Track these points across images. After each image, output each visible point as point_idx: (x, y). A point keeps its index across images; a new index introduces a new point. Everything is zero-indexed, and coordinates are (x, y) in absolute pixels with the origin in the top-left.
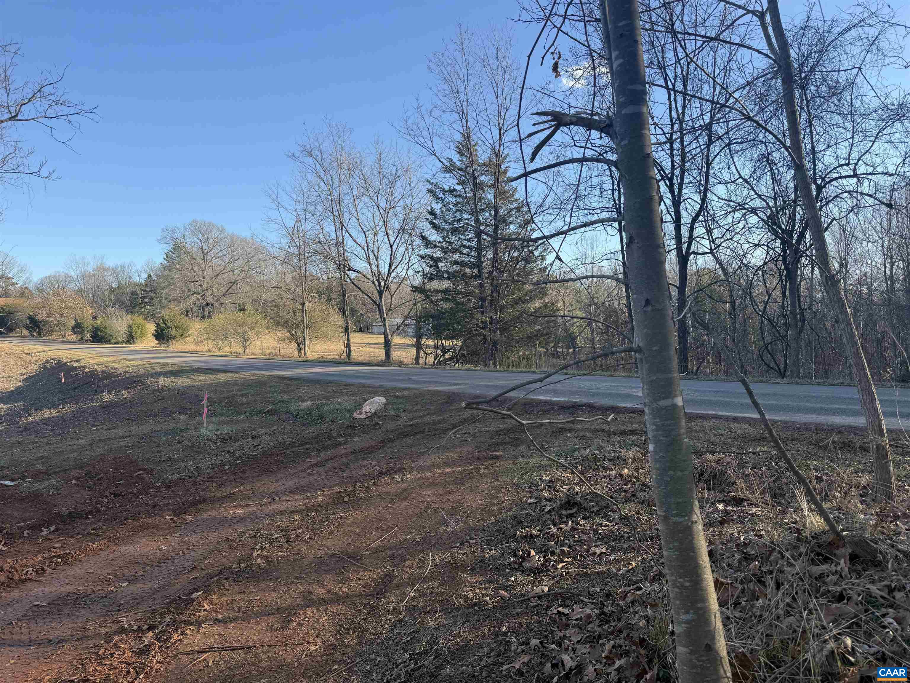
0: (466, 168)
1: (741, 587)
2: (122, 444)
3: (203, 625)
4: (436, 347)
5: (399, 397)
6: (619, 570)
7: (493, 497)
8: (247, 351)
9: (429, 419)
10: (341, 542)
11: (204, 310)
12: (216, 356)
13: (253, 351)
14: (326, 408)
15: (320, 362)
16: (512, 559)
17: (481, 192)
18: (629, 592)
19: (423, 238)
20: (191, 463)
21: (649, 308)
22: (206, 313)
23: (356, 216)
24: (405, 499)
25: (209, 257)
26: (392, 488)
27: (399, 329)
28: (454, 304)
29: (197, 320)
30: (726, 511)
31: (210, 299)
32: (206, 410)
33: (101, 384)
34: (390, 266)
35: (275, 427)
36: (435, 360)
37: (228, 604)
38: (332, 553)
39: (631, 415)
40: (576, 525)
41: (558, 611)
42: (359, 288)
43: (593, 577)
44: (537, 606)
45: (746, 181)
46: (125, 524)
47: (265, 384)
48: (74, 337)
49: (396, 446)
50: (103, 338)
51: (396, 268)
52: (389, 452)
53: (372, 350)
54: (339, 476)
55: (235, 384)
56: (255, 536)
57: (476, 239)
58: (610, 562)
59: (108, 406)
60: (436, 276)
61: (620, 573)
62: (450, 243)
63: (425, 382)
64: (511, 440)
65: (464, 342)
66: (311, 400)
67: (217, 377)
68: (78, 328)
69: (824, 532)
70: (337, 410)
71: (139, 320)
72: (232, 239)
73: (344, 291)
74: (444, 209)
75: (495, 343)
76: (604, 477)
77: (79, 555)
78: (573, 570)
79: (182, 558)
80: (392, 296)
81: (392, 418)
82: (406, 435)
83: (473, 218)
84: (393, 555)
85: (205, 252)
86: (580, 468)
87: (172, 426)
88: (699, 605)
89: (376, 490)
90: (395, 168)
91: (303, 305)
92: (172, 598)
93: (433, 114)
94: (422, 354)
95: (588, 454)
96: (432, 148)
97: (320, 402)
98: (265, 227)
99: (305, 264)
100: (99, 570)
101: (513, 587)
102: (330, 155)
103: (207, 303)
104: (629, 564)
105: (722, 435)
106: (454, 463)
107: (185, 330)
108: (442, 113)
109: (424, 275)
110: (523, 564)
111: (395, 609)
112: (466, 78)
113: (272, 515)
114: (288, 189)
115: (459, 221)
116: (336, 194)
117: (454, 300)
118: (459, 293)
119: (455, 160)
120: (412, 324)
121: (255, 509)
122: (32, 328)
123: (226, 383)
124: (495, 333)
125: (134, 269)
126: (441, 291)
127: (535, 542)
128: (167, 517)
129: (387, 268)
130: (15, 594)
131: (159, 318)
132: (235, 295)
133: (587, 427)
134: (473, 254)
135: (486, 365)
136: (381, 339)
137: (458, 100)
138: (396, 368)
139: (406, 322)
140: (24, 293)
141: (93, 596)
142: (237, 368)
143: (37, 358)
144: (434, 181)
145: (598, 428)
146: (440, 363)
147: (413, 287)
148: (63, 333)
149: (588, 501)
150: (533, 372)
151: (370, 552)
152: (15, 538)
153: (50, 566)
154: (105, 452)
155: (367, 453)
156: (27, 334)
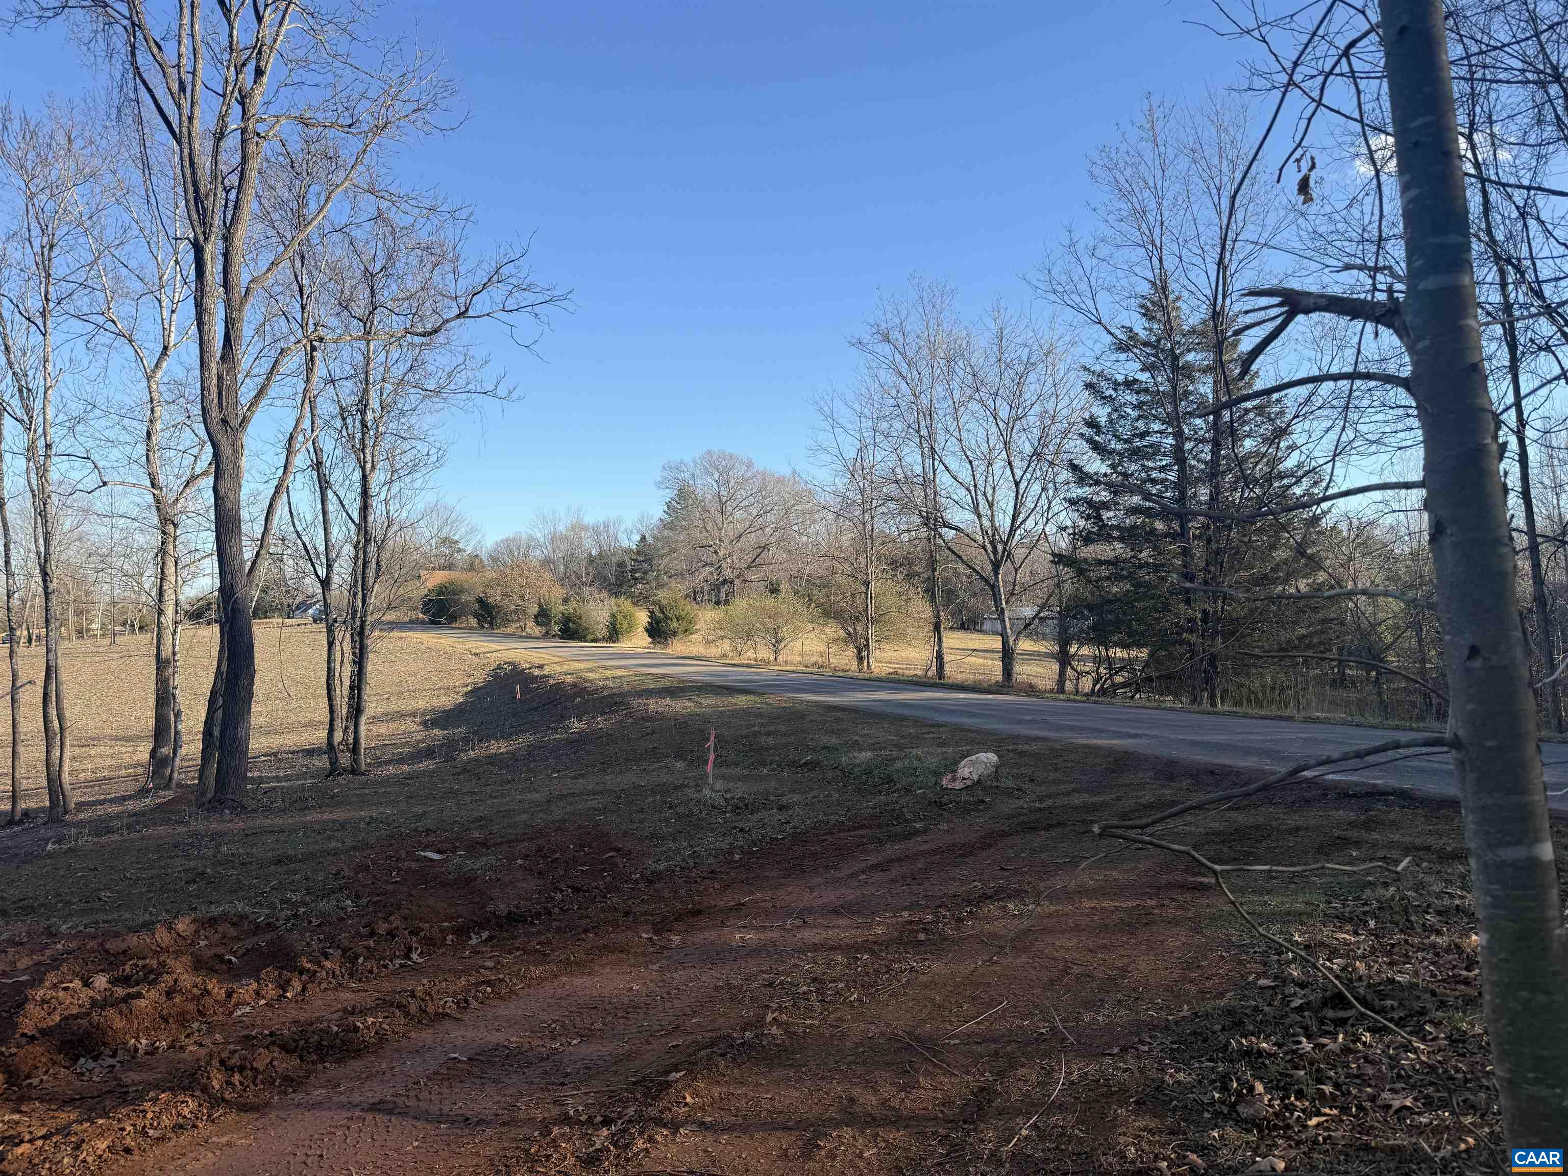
0: (1159, 341)
2: (591, 804)
3: (682, 1130)
4: (1097, 660)
5: (1022, 754)
6: (1438, 1149)
7: (1189, 966)
8: (780, 658)
9: (1077, 799)
10: (909, 1015)
11: (719, 591)
12: (734, 665)
13: (789, 658)
14: (898, 765)
15: (892, 681)
16: (1217, 1095)
17: (1187, 381)
19: (1074, 468)
20: (686, 844)
21: (1476, 664)
22: (722, 596)
23: (957, 435)
24: (1025, 950)
25: (728, 508)
26: (1002, 926)
27: (1027, 628)
28: (1132, 585)
29: (710, 606)
31: (728, 574)
32: (712, 757)
33: (569, 704)
34: (1014, 518)
35: (815, 793)
36: (1094, 686)
37: (721, 1099)
38: (893, 1034)
40: (1354, 1042)
42: (960, 557)
43: (1380, 1155)
46: (583, 940)
47: (803, 716)
48: (537, 631)
49: (1012, 847)
50: (576, 632)
51: (1024, 521)
52: (998, 857)
53: (981, 661)
54: (912, 893)
55: (759, 713)
56: (770, 985)
57: (1176, 467)
58: (1419, 1130)
59: (577, 741)
60: (1099, 535)
61: (1440, 1155)
62: (1125, 475)
63: (1072, 728)
64: (1233, 855)
65: (1151, 655)
66: (874, 750)
67: (733, 700)
68: (542, 616)
70: (915, 769)
71: (626, 605)
72: (764, 479)
73: (934, 561)
74: (1114, 416)
75: (1213, 659)
76: (1424, 948)
77: (515, 984)
78: (1340, 1133)
79: (660, 1008)
80: (1016, 571)
81: (1009, 793)
82: (1032, 828)
83: (1170, 430)
84: (996, 1053)
85: (724, 500)
86: (1372, 924)
87: (664, 778)
89: (973, 928)
90: (1027, 350)
91: (867, 584)
92: (639, 1076)
93: (1097, 254)
94: (1070, 673)
95: (1393, 896)
96: (1095, 312)
97: (887, 753)
98: (812, 460)
99: (872, 518)
100: (541, 1013)
101: (1216, 1150)
102: (918, 337)
103: (725, 580)
104: (1461, 1139)
106: (1119, 891)
107: (690, 622)
108: (1114, 249)
109: (1074, 534)
110: (1239, 1108)
111: (993, 1153)
112: (1159, 186)
113: (801, 950)
114: (851, 397)
115: (1143, 435)
116: (924, 400)
117: (1131, 577)
118: (1141, 566)
119: (1138, 329)
120: (1052, 618)
121: (776, 935)
122: (482, 615)
123: (747, 712)
124: (1213, 640)
125: (622, 529)
126: (1108, 563)
127: (1265, 1066)
128: (644, 935)
129: (1008, 521)
130: (427, 1036)
131: (654, 603)
132: (765, 568)
133: (1396, 837)
134: (1169, 494)
135: (1194, 700)
136: (996, 643)
137: (1144, 226)
138: (1021, 698)
139: (1042, 615)
140: (473, 564)
141: (529, 1054)
142: (762, 686)
143: (486, 661)
144: (1097, 368)
145: (1418, 841)
146: (1104, 692)
147: (1053, 554)
148: (522, 624)
149: (1383, 996)
150: (1290, 718)
151: (957, 1041)
152: (434, 945)
153: (475, 998)
154: (567, 817)
155: (961, 856)
156: (476, 625)
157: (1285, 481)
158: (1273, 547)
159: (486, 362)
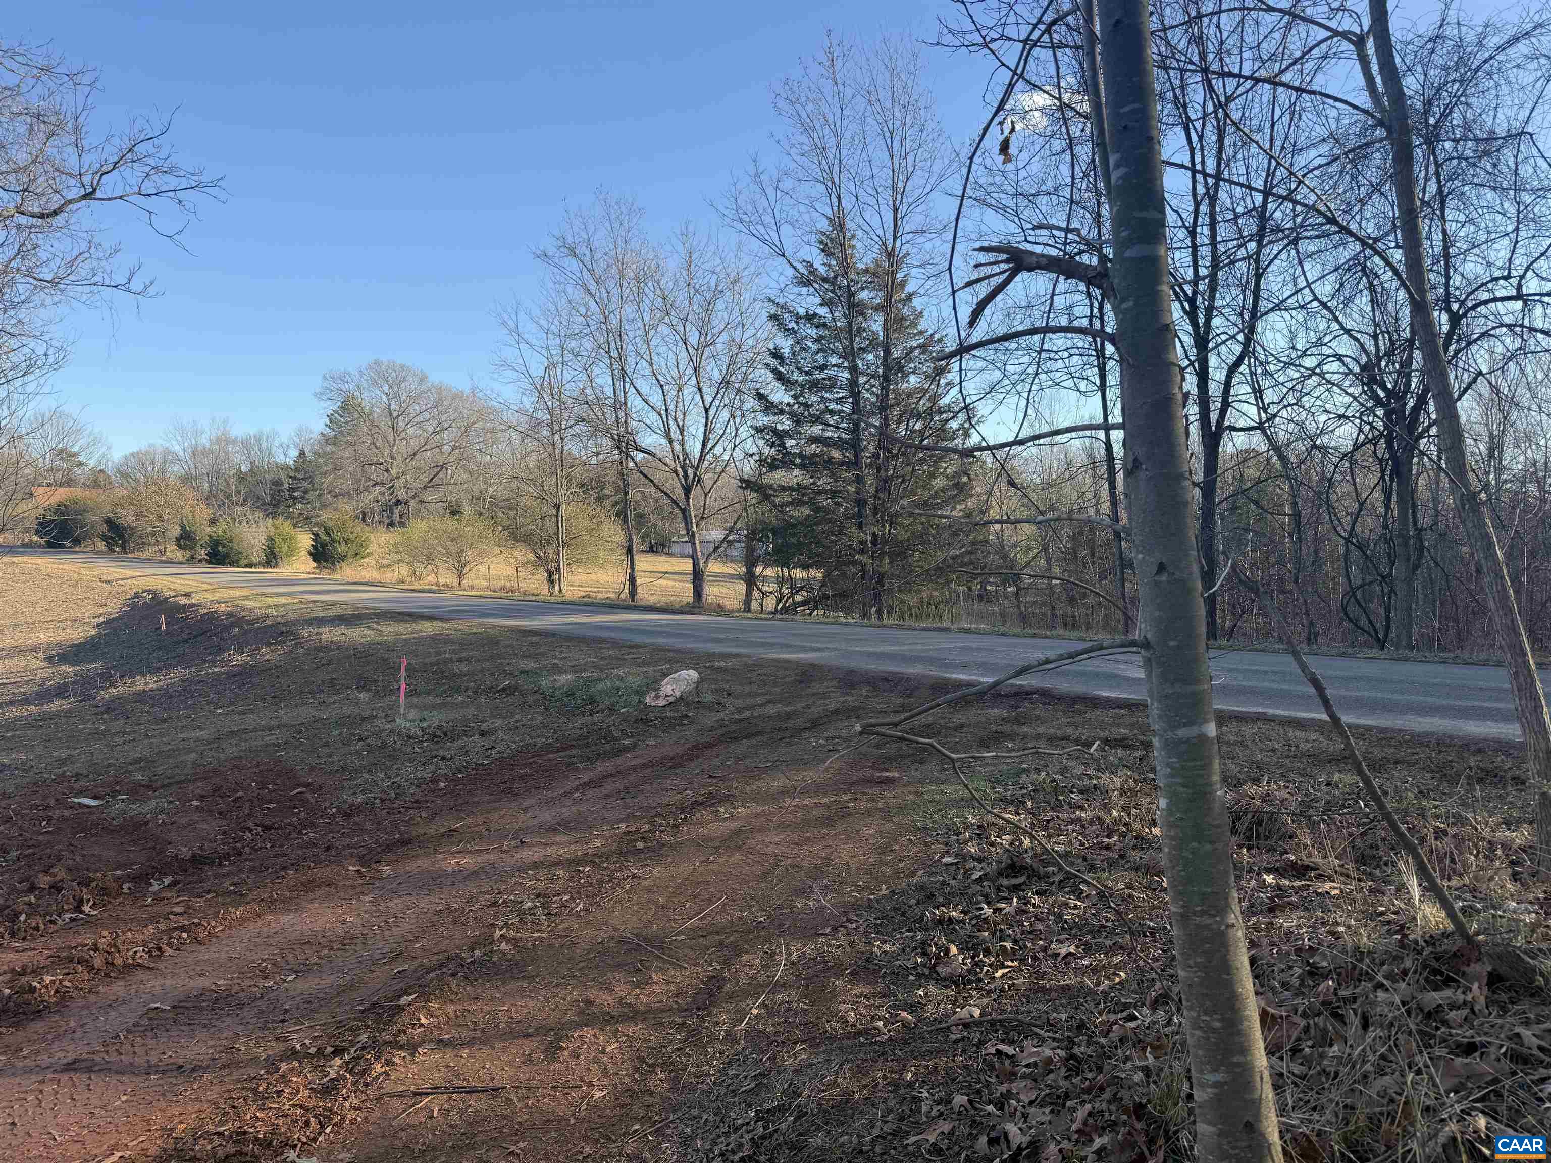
0: (836, 277)
1: (1303, 1023)
2: (268, 739)
3: (420, 1050)
4: (780, 581)
5: (720, 670)
6: (1098, 984)
7: (883, 850)
8: (465, 583)
9: (771, 710)
10: (634, 919)
11: (392, 513)
12: (413, 591)
13: (476, 582)
14: (600, 686)
15: (586, 604)
16: (919, 960)
17: (861, 319)
18: (1116, 1023)
19: (761, 397)
20: (383, 775)
21: (1164, 578)
22: (396, 518)
23: (648, 358)
24: (738, 848)
25: (401, 424)
26: (715, 829)
27: (718, 550)
28: (812, 510)
29: (382, 529)
30: (1279, 887)
31: (401, 494)
32: (404, 684)
33: (226, 635)
34: (704, 445)
35: (518, 717)
36: (778, 604)
37: (457, 1016)
38: (621, 937)
39: (1117, 711)
40: (1026, 904)
41: (997, 1050)
42: (652, 481)
43: (1054, 995)
44: (963, 1039)
45: (1324, 305)
46: (283, 877)
47: (497, 643)
48: (180, 555)
49: (718, 756)
50: (227, 556)
51: (713, 447)
52: (706, 767)
53: (671, 583)
54: (626, 806)
55: (448, 641)
56: (494, 904)
57: (851, 400)
58: (1082, 970)
59: (241, 674)
60: (782, 463)
61: (1101, 989)
62: (807, 406)
63: (763, 644)
64: (910, 752)
65: (827, 575)
66: (575, 672)
67: (418, 627)
68: (186, 539)
69: (1445, 935)
70: (618, 689)
71: (286, 527)
72: (439, 393)
73: (626, 485)
74: (797, 348)
75: (881, 578)
76: (1072, 822)
77: (214, 927)
78: (1021, 980)
79: (379, 937)
80: (706, 495)
81: (709, 707)
82: (734, 738)
83: (846, 364)
84: (721, 944)
85: (395, 414)
86: (1029, 803)
87: (348, 710)
88: (1235, 1060)
89: (688, 833)
90: (715, 277)
91: (557, 507)
92: (367, 1004)
93: (780, 185)
94: (756, 594)
95: (1044, 780)
96: (778, 244)
97: (588, 674)
98: (496, 376)
99: (562, 439)
100: (248, 954)
101: (923, 1006)
102: (606, 254)
103: (398, 501)
104: (1115, 974)
105: (1273, 750)
106: (818, 789)
107: (361, 545)
108: (797, 183)
109: (761, 461)
110: (939, 969)
111: (728, 1034)
112: (838, 124)
113: (522, 868)
114: (536, 312)
115: (822, 368)
116: (614, 321)
117: (812, 503)
118: (820, 492)
119: (817, 265)
120: (739, 541)
121: (493, 857)
122: (112, 538)
123: (433, 639)
124: (881, 561)
125: (277, 443)
126: (790, 488)
127: (956, 931)
128: (351, 868)
129: (699, 446)
130: (118, 988)
131: (317, 524)
132: (443, 489)
133: (1041, 730)
134: (845, 425)
135: (865, 615)
136: (687, 566)
137: (824, 162)
138: (710, 618)
139: (730, 538)
140: (98, 480)
141: (241, 995)
142: (450, 611)
143: (120, 589)
144: (781, 300)
145: (1059, 733)
146: (786, 610)
147: (741, 480)
148: (162, 548)
149: (1046, 864)
150: (947, 630)
151: (683, 937)
152: (108, 895)
153: (169, 944)
154: (242, 754)
155: (670, 768)
156: (104, 549)
157: (944, 416)
158: (932, 476)
159: (116, 251)
